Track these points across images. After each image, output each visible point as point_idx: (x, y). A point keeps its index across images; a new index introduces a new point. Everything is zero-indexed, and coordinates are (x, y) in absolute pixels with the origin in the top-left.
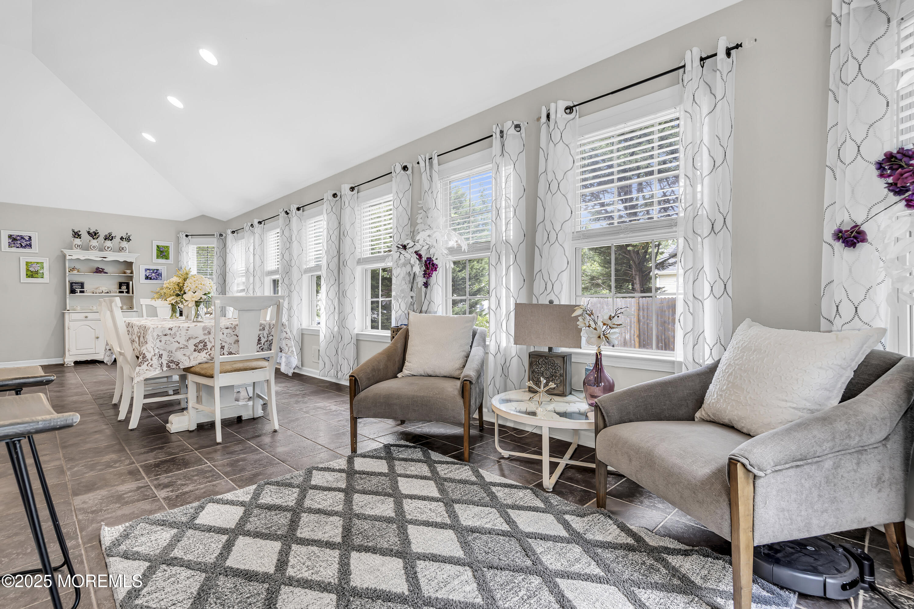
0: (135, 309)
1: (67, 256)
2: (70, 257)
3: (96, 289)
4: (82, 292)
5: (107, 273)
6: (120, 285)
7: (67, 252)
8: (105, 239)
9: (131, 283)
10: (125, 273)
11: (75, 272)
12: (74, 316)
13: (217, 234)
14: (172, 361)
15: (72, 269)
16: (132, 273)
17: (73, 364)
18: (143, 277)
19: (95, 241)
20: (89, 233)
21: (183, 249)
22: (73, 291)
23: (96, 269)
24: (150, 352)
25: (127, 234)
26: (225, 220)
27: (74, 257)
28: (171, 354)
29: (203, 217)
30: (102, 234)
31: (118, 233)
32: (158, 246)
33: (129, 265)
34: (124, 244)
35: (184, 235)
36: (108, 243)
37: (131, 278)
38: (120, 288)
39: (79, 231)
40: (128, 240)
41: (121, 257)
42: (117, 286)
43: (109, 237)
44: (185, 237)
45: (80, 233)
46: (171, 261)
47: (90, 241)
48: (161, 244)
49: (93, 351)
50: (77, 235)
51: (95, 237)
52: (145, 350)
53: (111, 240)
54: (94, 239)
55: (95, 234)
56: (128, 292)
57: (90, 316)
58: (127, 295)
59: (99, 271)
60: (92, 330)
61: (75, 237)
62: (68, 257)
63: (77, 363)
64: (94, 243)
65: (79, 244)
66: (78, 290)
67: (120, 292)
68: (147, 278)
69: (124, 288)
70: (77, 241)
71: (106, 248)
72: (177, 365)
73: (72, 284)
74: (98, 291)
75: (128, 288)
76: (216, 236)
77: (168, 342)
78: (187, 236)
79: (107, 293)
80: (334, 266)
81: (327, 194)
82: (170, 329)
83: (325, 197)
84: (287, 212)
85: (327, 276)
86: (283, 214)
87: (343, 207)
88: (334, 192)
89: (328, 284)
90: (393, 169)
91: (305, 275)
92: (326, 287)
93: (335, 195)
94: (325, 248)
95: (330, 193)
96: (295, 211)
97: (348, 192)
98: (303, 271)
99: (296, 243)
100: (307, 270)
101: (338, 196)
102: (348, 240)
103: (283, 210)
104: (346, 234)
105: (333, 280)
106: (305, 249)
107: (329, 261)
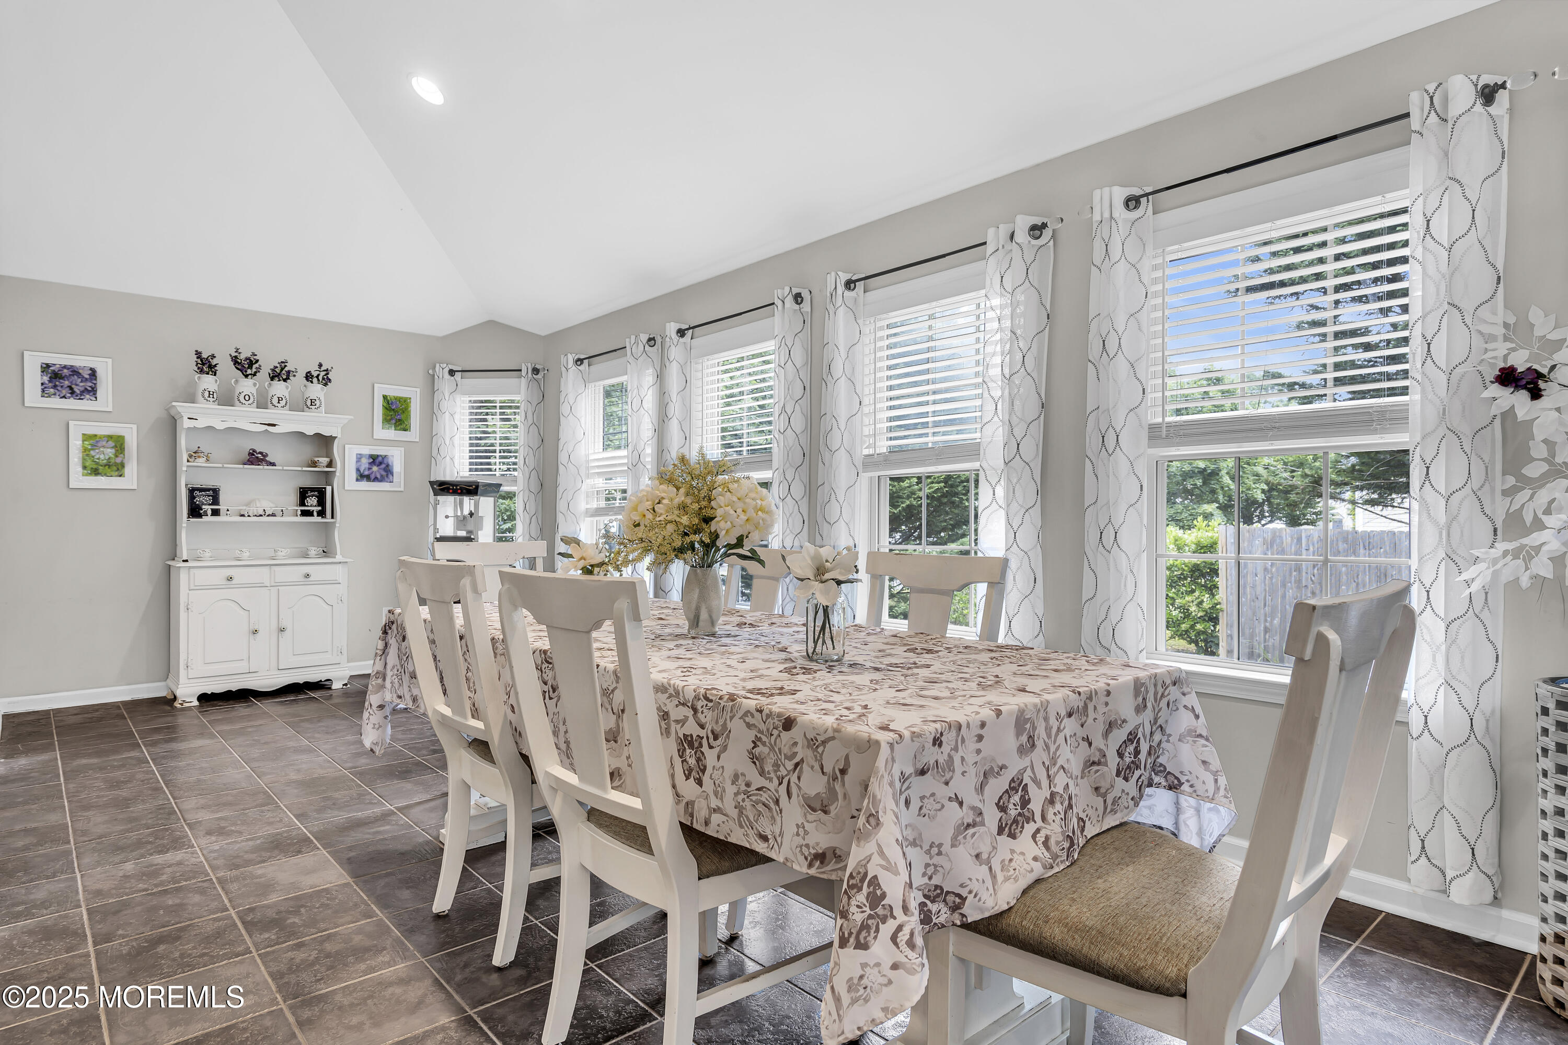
0: (339, 558)
1: (185, 419)
2: (192, 424)
3: (248, 504)
4: (216, 513)
5: (273, 464)
6: (303, 494)
7: (183, 409)
8: (272, 379)
9: (329, 489)
10: (314, 464)
11: (201, 462)
12: (202, 577)
13: (526, 368)
14: (936, 894)
15: (195, 454)
16: (330, 465)
17: (196, 703)
18: (351, 474)
19: (249, 382)
20: (235, 361)
21: (445, 405)
22: (195, 511)
23: (250, 454)
24: (896, 873)
25: (320, 365)
26: (543, 333)
27: (201, 423)
28: (937, 860)
29: (491, 325)
30: (267, 363)
31: (300, 364)
32: (385, 397)
33: (324, 442)
34: (316, 390)
35: (446, 370)
36: (279, 388)
37: (328, 477)
38: (302, 504)
39: (213, 356)
40: (326, 381)
41: (310, 423)
42: (294, 498)
43: (280, 374)
44: (447, 376)
45: (214, 362)
46: (414, 434)
47: (237, 381)
48: (394, 391)
49: (242, 667)
50: (206, 365)
51: (249, 372)
52: (876, 859)
53: (285, 380)
54: (246, 376)
55: (251, 364)
56: (322, 513)
57: (240, 575)
58: (319, 519)
59: (255, 458)
60: (242, 612)
61: (202, 371)
62: (187, 424)
63: (204, 698)
64: (247, 386)
65: (212, 390)
66: (208, 508)
67: (306, 513)
68: (361, 477)
69: (312, 501)
70: (208, 382)
71: (275, 401)
72: (955, 908)
73: (192, 492)
74: (253, 510)
75: (321, 502)
76: (524, 373)
77: (930, 804)
78: (452, 373)
79: (273, 515)
80: (1030, 449)
81: (1004, 230)
82: (937, 741)
83: (995, 237)
84: (798, 298)
85: (1009, 480)
86: (789, 301)
87: (1097, 261)
88: (1038, 221)
89: (1014, 506)
90: (1416, 103)
91: (865, 476)
92: (1002, 513)
93: (1037, 230)
94: (997, 393)
95: (1023, 223)
96: (841, 288)
97: (1120, 211)
98: (859, 463)
99: (843, 383)
100: (870, 462)
101: (1047, 233)
102: (1121, 366)
103: (787, 289)
104: (1112, 347)
105: (1028, 492)
106: (866, 401)
107: (1019, 432)
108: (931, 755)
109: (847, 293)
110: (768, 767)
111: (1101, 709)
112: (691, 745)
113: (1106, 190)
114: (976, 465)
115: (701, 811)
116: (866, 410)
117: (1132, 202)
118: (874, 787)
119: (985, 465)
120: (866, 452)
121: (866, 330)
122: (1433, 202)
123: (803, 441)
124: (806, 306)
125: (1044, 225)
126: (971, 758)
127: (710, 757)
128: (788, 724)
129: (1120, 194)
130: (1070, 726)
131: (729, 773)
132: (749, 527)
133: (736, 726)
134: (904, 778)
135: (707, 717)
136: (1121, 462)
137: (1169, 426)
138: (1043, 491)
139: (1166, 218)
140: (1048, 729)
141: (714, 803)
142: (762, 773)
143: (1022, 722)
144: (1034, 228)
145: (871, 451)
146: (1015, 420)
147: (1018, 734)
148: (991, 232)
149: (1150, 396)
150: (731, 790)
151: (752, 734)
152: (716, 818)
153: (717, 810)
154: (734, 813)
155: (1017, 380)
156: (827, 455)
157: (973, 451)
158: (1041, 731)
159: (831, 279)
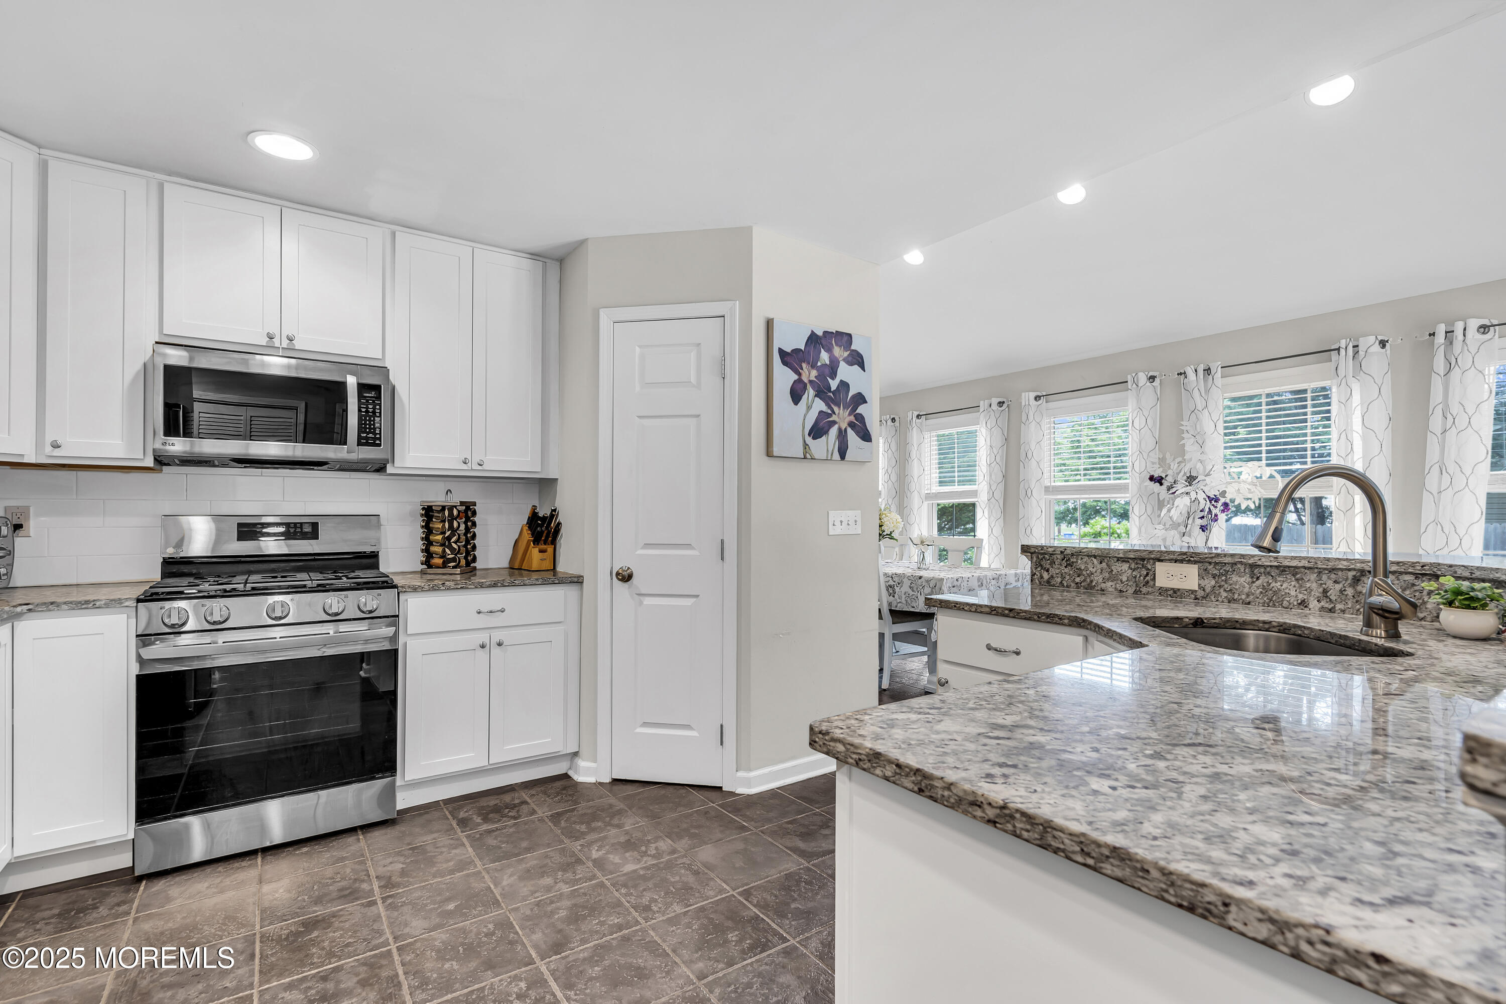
80: (999, 495)
81: (987, 402)
82: (957, 580)
83: (983, 405)
84: (893, 420)
85: (989, 507)
86: (889, 422)
87: (1024, 421)
88: (1001, 400)
89: (992, 518)
90: (1129, 378)
91: (926, 503)
92: (987, 521)
93: (1001, 404)
94: (985, 471)
95: (995, 401)
96: (914, 418)
97: (1033, 402)
98: (923, 497)
99: (916, 461)
100: (929, 497)
101: (1005, 406)
102: (1033, 463)
103: (888, 416)
104: (1030, 456)
105: (998, 513)
106: (926, 469)
107: (993, 488)
108: (956, 583)
109: (918, 420)
110: (915, 589)
111: (1004, 579)
112: (891, 587)
113: (1027, 393)
114: (976, 500)
115: (894, 604)
116: (926, 473)
117: (1037, 398)
118: (943, 588)
119: (979, 500)
120: (926, 492)
121: (926, 436)
122: (1135, 415)
123: (896, 484)
124: (897, 423)
125: (1004, 402)
126: (966, 585)
127: (897, 589)
128: (920, 578)
129: (1032, 395)
130: (993, 582)
131: (903, 592)
132: (894, 529)
133: (905, 580)
134: (949, 587)
135: (896, 579)
136: (1033, 501)
137: (1053, 487)
138: (1004, 511)
139: (1051, 405)
140: (987, 582)
141: (899, 601)
142: (913, 591)
143: (979, 579)
144: (1000, 403)
145: (929, 492)
146: (992, 483)
147: (978, 582)
148: (982, 403)
149: (1045, 475)
150: (904, 597)
151: (910, 582)
152: (899, 605)
153: (900, 602)
154: (905, 602)
155: (993, 465)
156: (909, 494)
157: (975, 493)
158: (985, 582)
159: (910, 414)
